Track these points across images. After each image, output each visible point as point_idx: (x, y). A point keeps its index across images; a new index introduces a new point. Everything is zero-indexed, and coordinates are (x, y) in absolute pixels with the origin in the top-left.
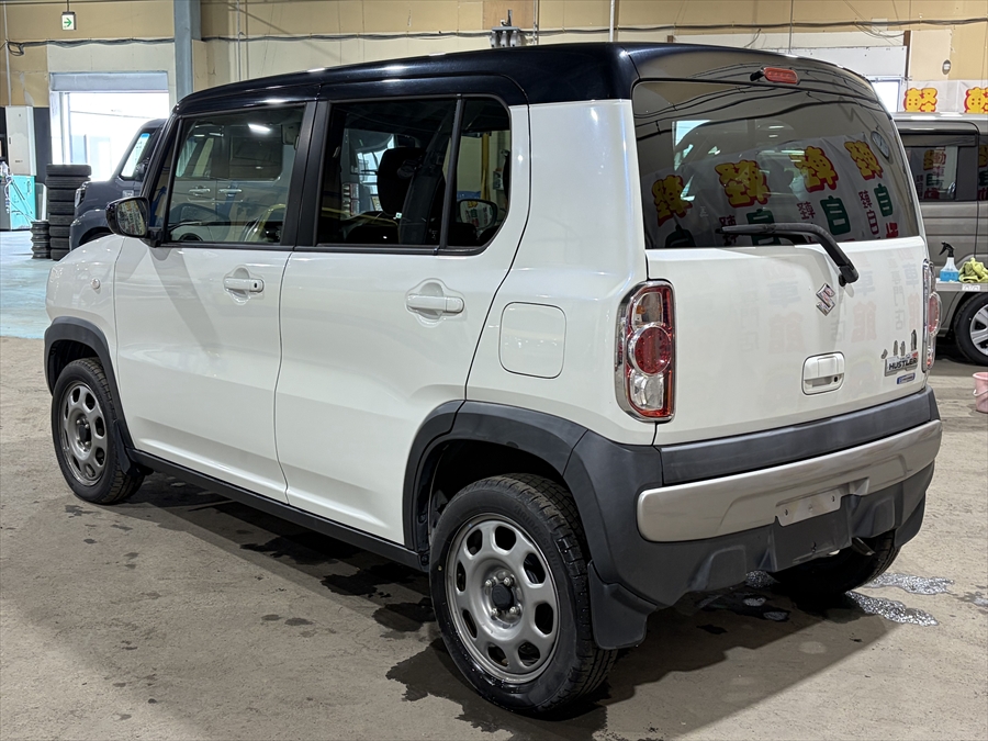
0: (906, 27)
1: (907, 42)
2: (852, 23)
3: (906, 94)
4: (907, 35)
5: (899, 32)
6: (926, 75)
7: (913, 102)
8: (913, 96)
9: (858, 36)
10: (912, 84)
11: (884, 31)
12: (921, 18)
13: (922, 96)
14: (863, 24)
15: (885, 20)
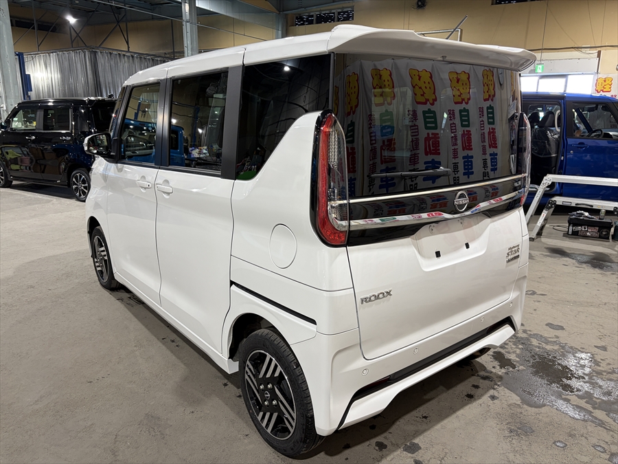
0: (599, 49)
1: (599, 56)
2: (572, 48)
3: (597, 80)
4: (599, 53)
5: (595, 51)
6: (608, 71)
7: (600, 84)
8: (600, 81)
9: (575, 54)
10: (600, 76)
11: (588, 51)
12: (607, 45)
13: (605, 81)
14: (577, 48)
15: (589, 46)
